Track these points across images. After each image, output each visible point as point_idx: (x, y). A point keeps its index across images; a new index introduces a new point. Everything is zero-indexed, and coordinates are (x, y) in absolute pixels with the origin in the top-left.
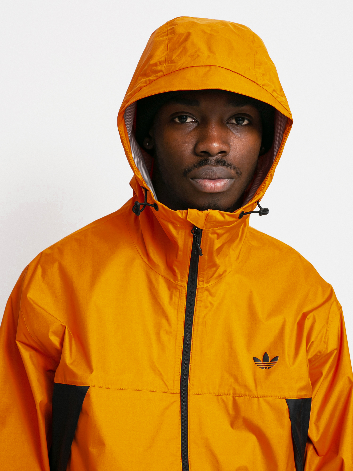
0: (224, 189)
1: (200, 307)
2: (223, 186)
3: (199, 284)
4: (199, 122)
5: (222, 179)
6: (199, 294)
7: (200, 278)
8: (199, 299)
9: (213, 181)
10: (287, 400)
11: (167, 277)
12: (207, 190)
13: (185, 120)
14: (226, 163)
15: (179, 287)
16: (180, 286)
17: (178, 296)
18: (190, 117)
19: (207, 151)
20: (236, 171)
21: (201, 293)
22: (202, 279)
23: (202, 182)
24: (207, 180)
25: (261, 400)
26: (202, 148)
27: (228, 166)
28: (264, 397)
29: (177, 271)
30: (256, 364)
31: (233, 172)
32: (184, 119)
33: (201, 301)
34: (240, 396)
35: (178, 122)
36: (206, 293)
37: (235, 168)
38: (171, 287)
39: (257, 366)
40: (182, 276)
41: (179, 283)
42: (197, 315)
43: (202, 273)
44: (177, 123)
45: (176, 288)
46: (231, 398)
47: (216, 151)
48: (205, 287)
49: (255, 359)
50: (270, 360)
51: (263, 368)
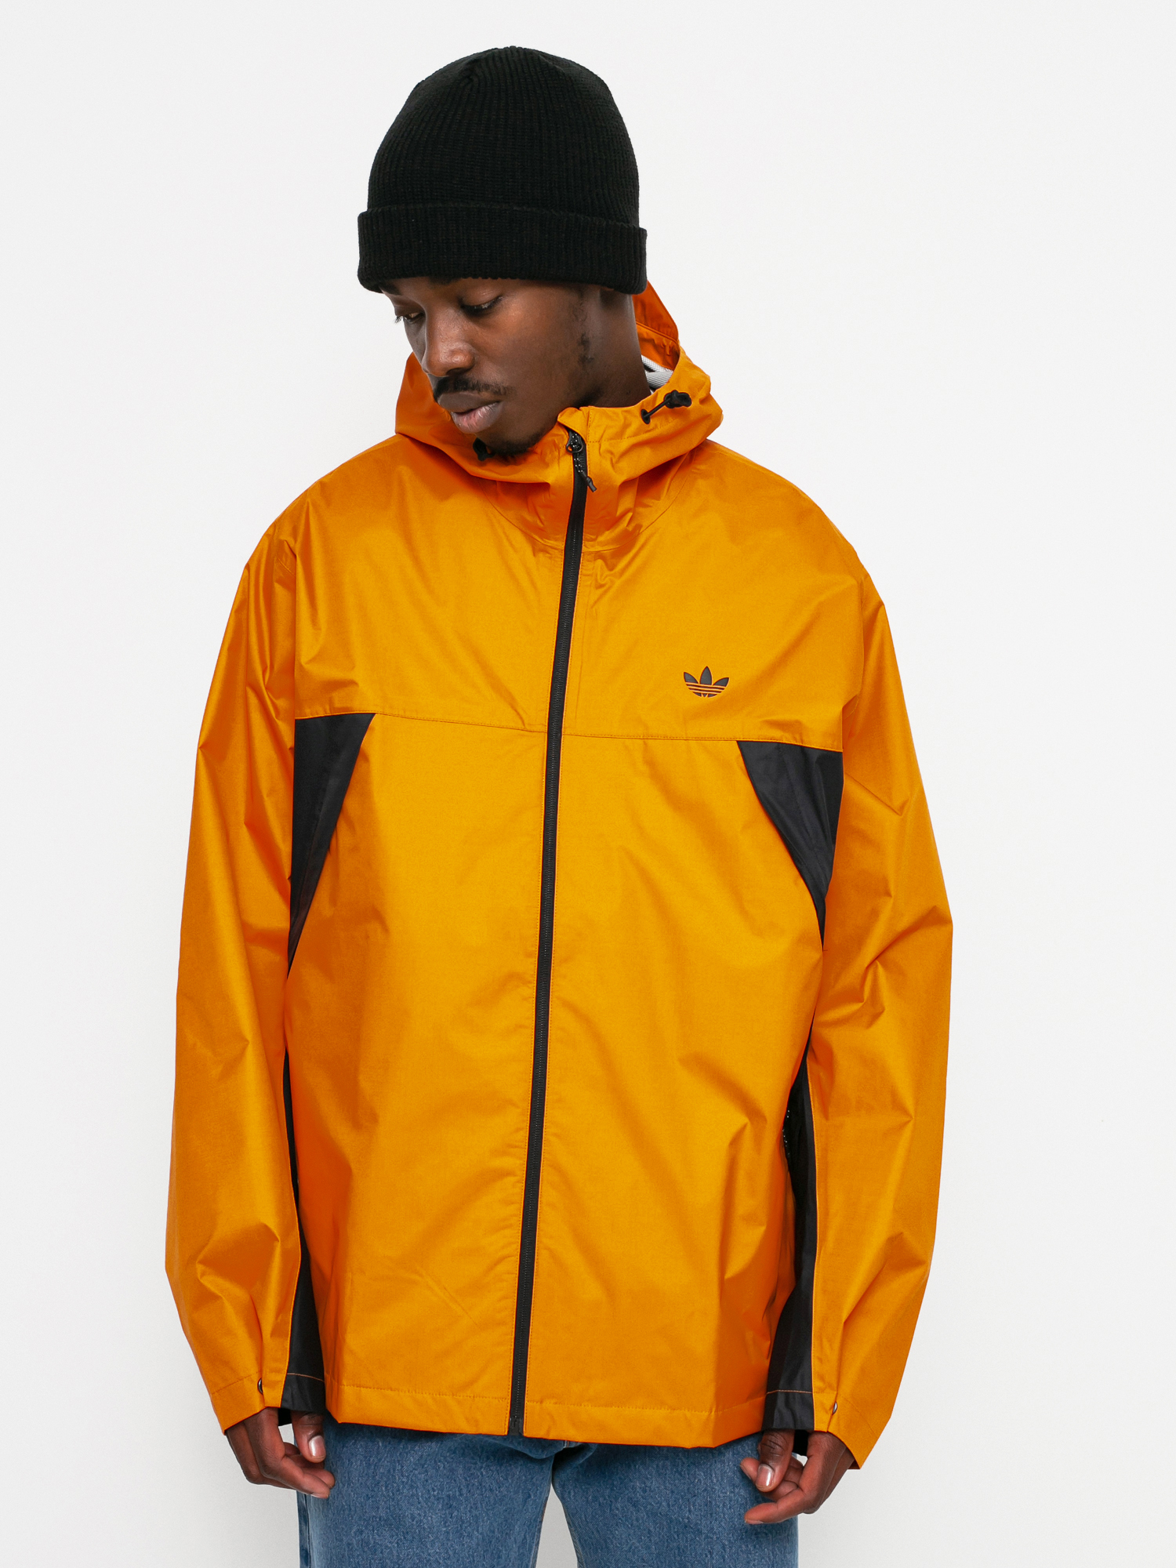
6: (585, 563)
7: (587, 536)
8: (585, 572)
10: (739, 743)
15: (550, 550)
16: (551, 548)
21: (589, 562)
22: (592, 537)
25: (694, 745)
28: (698, 739)
33: (588, 576)
34: (656, 737)
36: (600, 562)
39: (690, 689)
41: (551, 543)
45: (546, 552)
46: (641, 742)
49: (688, 677)
50: (713, 682)
51: (700, 694)
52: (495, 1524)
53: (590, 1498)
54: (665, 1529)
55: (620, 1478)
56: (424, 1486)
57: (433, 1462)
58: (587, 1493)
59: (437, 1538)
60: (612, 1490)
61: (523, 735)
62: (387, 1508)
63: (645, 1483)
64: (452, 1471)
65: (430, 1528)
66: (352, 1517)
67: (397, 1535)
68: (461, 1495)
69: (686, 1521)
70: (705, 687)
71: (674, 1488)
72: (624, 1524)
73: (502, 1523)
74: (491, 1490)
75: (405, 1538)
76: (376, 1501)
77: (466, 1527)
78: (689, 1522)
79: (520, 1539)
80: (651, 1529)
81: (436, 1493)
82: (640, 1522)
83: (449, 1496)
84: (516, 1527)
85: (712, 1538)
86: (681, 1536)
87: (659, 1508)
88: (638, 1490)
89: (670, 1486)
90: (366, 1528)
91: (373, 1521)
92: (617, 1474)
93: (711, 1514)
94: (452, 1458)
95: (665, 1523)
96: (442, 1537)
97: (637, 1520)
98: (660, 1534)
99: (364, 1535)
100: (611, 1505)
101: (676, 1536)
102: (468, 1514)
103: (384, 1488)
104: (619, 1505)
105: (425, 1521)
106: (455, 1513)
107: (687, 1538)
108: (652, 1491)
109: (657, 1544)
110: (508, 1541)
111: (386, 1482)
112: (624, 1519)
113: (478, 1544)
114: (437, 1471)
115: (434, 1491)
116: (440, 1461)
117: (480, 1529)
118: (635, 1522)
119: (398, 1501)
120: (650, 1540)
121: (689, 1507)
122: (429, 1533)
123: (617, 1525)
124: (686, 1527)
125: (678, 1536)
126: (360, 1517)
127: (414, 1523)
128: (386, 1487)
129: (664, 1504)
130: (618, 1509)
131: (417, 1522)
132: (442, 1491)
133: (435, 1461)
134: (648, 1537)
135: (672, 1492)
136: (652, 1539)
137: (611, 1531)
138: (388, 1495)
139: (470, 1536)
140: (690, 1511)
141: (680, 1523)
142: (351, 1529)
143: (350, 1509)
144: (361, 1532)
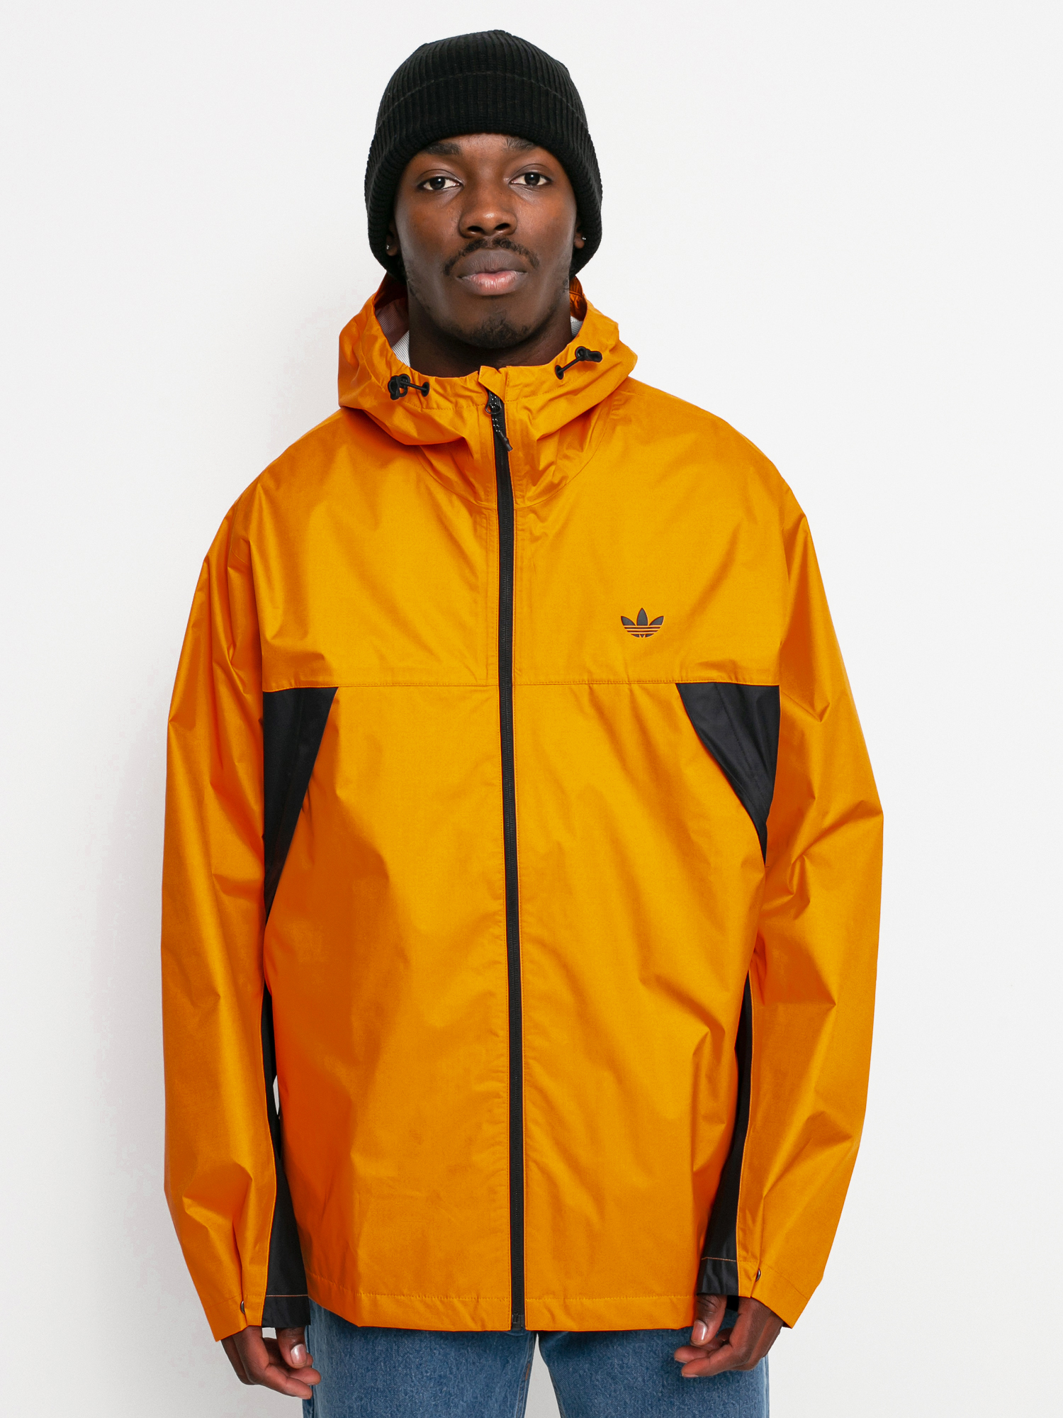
0: (512, 288)
1: (523, 540)
2: (510, 283)
3: (516, 503)
4: (464, 184)
5: (507, 272)
6: (519, 518)
7: (517, 493)
8: (520, 527)
9: (493, 276)
10: (677, 685)
11: (463, 493)
12: (484, 292)
13: (440, 185)
14: (513, 245)
15: (484, 511)
16: (485, 508)
17: (485, 525)
18: (448, 178)
19: (481, 226)
20: (530, 257)
21: (522, 517)
22: (521, 493)
23: (474, 278)
24: (483, 275)
25: (636, 687)
26: (470, 221)
27: (515, 249)
28: (639, 682)
29: (477, 485)
30: (626, 628)
31: (524, 259)
32: (439, 183)
33: (523, 530)
34: (600, 682)
35: (431, 188)
36: (532, 516)
37: (527, 253)
38: (474, 511)
39: (628, 631)
40: (487, 492)
41: (485, 504)
42: (519, 555)
43: (519, 483)
44: (428, 190)
45: (480, 513)
46: (586, 687)
47: (492, 225)
48: (528, 507)
49: (624, 621)
50: (649, 624)
51: (637, 636)
52: (477, 1391)
53: (571, 1369)
54: (640, 1402)
55: (599, 1356)
56: (418, 1368)
57: (429, 1350)
58: (568, 1365)
59: (426, 1410)
60: (591, 1364)
61: (475, 691)
62: (384, 1381)
63: (622, 1361)
64: (446, 1355)
65: (421, 1403)
66: (354, 1385)
67: (391, 1407)
68: (451, 1373)
69: (660, 1395)
70: (642, 629)
71: (649, 1365)
72: (603, 1394)
73: (483, 1389)
74: (474, 1363)
75: (398, 1410)
76: (375, 1374)
77: (453, 1399)
78: (662, 1395)
79: (500, 1399)
80: (627, 1400)
81: (428, 1374)
82: (618, 1393)
83: (440, 1376)
84: (497, 1389)
85: (684, 1409)
86: (654, 1408)
87: (635, 1383)
88: (616, 1366)
89: (645, 1363)
90: (365, 1397)
91: (371, 1391)
92: (596, 1352)
93: (683, 1388)
94: (446, 1345)
95: (640, 1396)
96: (431, 1410)
97: (615, 1391)
98: (635, 1406)
99: (363, 1402)
100: (591, 1378)
101: (649, 1408)
102: (456, 1388)
103: (382, 1364)
104: (599, 1377)
105: (417, 1397)
106: (445, 1389)
107: (660, 1410)
108: (629, 1368)
109: (631, 1415)
110: (490, 1402)
111: (384, 1359)
112: (603, 1389)
113: (463, 1411)
114: (432, 1357)
115: (427, 1372)
116: (435, 1349)
117: (465, 1399)
118: (613, 1393)
119: (394, 1377)
120: (625, 1411)
121: (663, 1382)
122: (420, 1406)
123: (596, 1394)
124: (659, 1400)
125: (652, 1408)
126: (361, 1387)
127: (407, 1397)
128: (385, 1363)
129: (640, 1379)
130: (598, 1380)
131: (409, 1397)
132: (435, 1372)
133: (431, 1349)
134: (624, 1408)
135: (647, 1369)
136: (627, 1410)
137: (591, 1400)
138: (386, 1370)
139: (456, 1406)
140: (663, 1386)
141: (654, 1396)
142: (352, 1395)
143: (352, 1378)
144: (361, 1399)
